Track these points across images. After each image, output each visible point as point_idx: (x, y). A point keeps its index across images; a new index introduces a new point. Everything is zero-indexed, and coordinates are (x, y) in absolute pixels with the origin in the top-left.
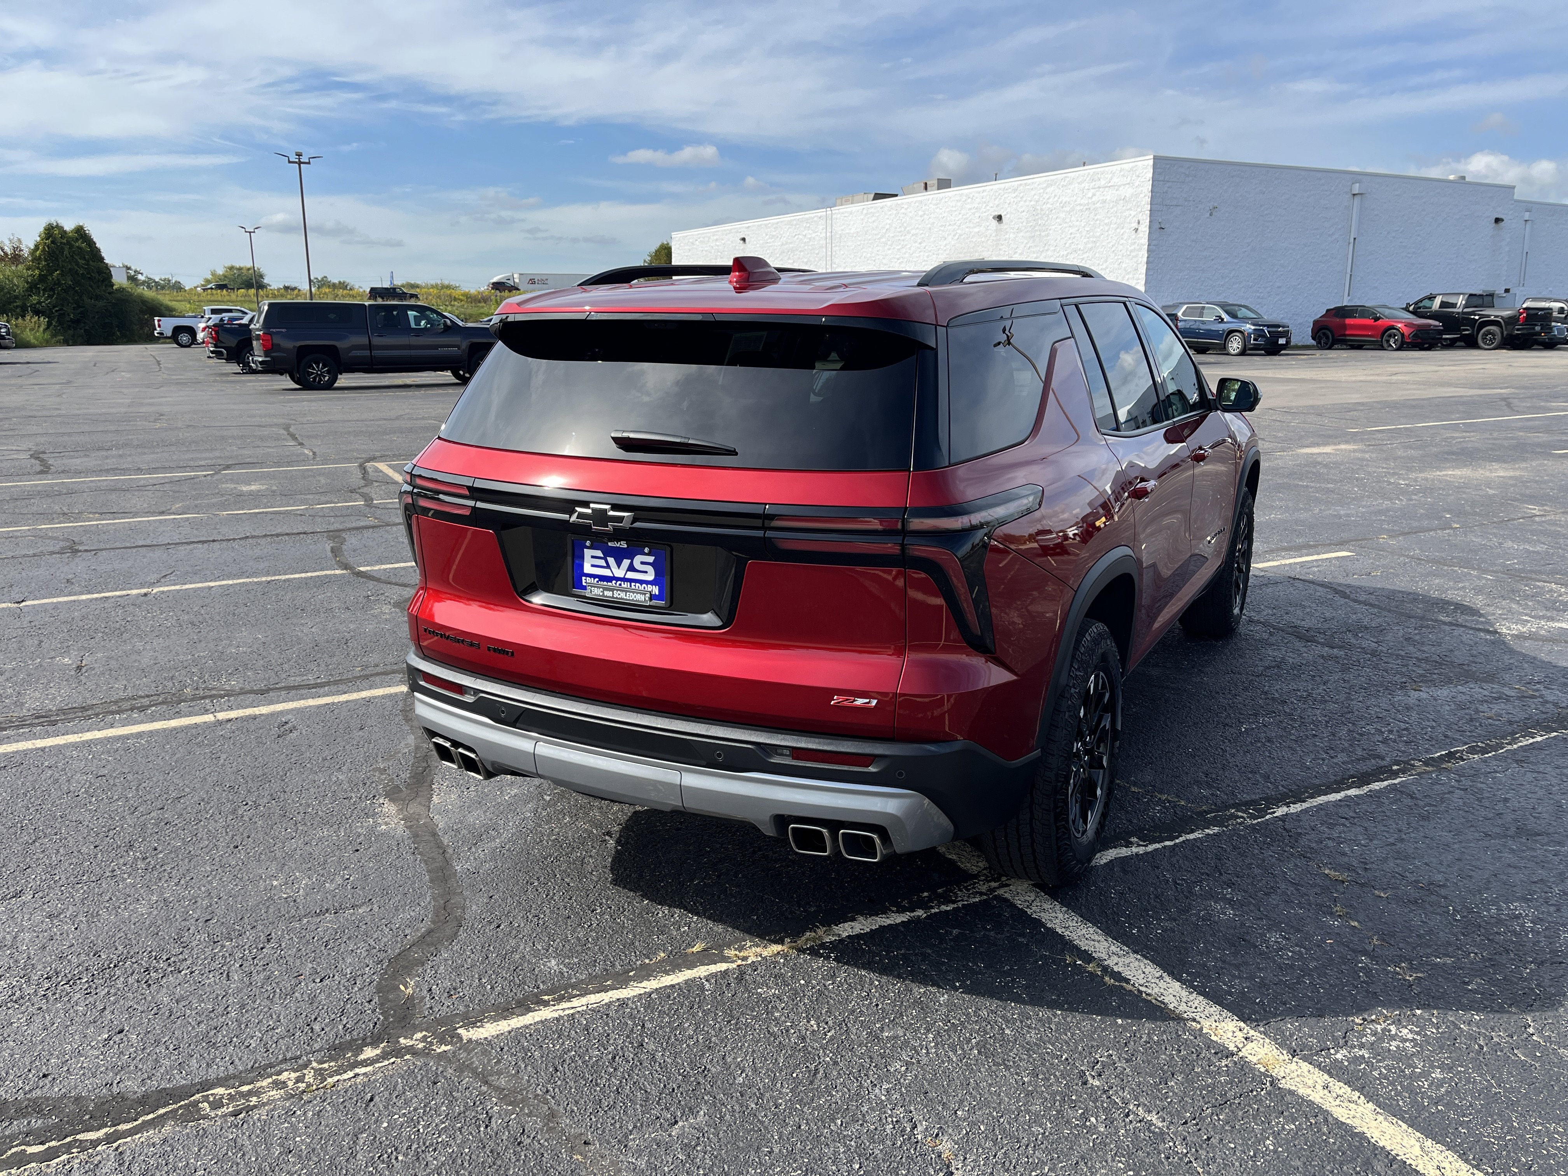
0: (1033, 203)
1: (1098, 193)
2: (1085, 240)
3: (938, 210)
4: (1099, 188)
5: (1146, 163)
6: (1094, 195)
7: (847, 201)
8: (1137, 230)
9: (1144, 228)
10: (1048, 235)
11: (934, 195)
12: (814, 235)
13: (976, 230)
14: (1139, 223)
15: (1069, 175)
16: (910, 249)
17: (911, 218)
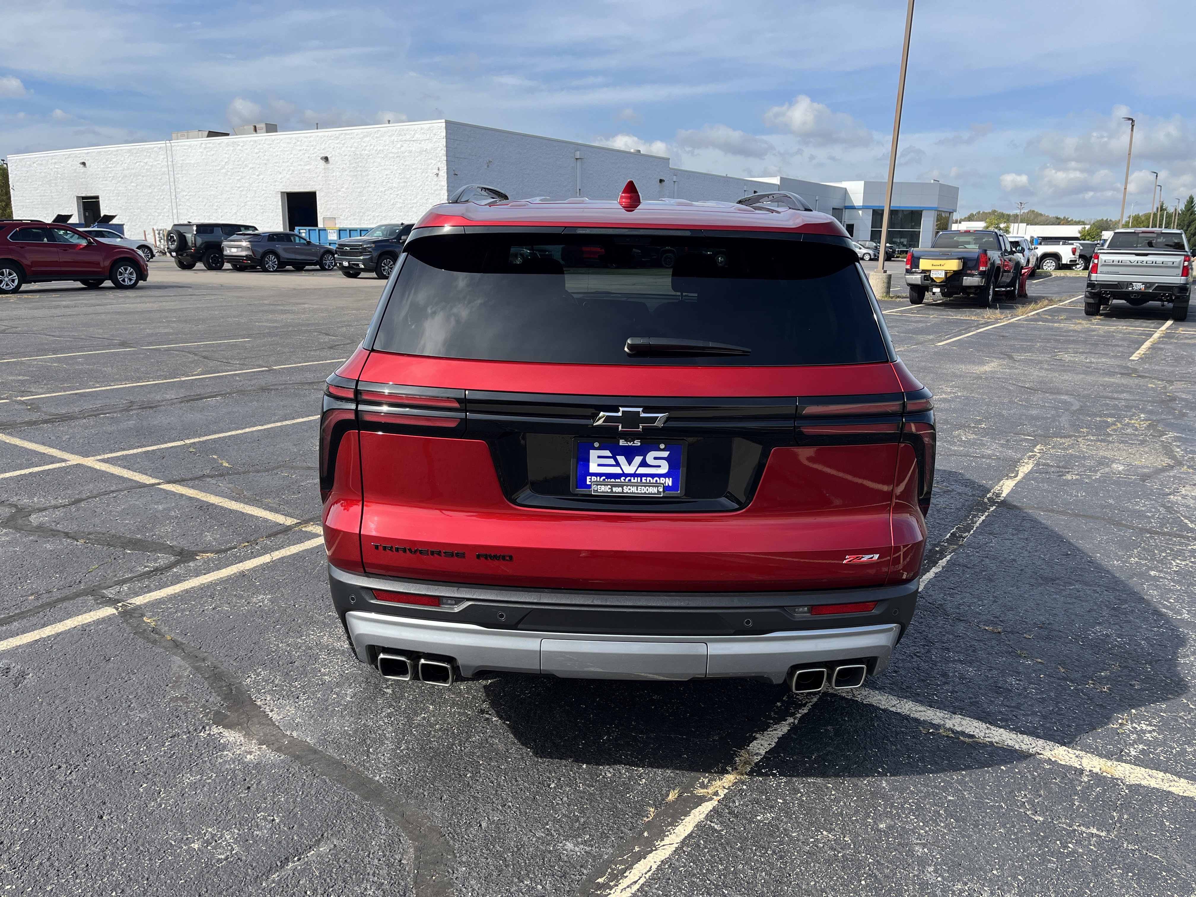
0: (353, 149)
1: (405, 145)
2: (398, 181)
3: (271, 149)
4: (406, 141)
5: (440, 125)
6: (402, 146)
7: (182, 136)
8: (437, 175)
9: (443, 174)
10: (368, 175)
11: (263, 137)
12: (156, 163)
13: (307, 167)
14: (439, 169)
15: (381, 129)
16: (249, 179)
17: (248, 154)
